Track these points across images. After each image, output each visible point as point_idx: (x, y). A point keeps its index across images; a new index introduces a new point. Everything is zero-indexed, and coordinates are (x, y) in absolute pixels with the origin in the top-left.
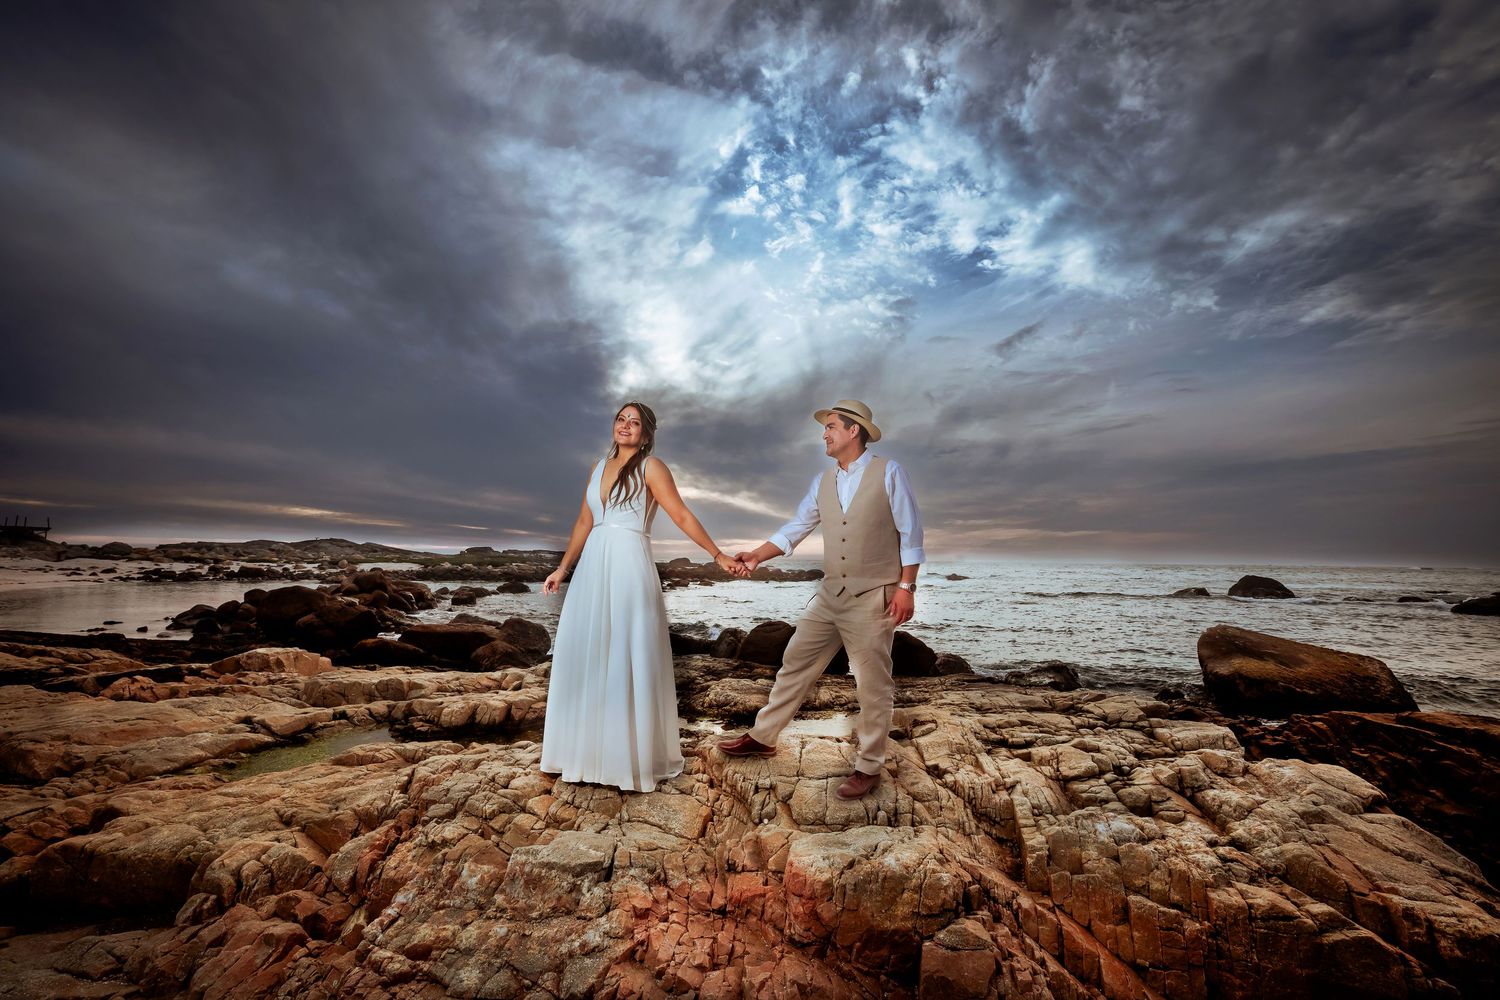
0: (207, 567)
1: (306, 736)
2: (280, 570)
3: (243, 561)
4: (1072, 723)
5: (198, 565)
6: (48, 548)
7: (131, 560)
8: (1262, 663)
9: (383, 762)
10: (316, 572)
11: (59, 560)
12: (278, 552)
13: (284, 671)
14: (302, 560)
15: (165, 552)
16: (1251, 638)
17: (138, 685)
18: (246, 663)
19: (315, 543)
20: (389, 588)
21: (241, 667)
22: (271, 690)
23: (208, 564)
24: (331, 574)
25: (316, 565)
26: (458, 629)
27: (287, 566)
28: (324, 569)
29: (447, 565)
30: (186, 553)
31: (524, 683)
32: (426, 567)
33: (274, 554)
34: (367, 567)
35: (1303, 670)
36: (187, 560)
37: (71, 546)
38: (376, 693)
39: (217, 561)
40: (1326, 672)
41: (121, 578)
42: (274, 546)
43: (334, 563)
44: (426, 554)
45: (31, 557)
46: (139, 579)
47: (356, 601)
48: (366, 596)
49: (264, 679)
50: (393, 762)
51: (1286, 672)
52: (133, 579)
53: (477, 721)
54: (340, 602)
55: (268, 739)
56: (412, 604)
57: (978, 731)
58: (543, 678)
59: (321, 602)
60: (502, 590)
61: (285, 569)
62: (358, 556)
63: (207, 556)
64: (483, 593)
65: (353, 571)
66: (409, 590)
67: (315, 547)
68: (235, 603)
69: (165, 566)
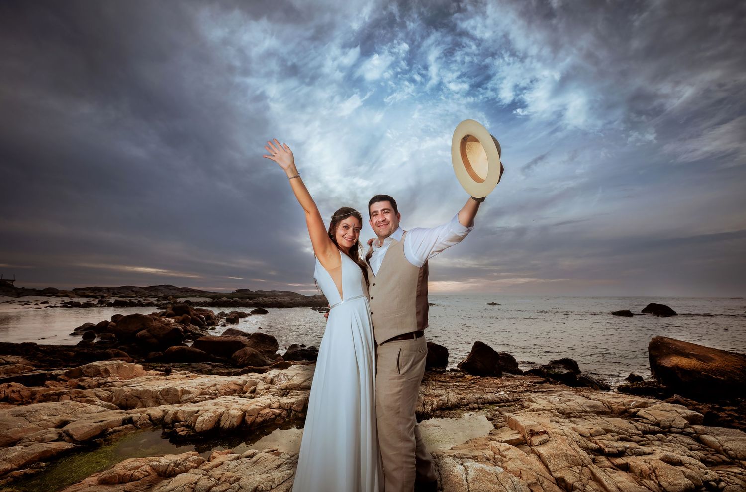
0: (97, 300)
1: (98, 440)
2: (136, 302)
3: (117, 297)
4: (637, 428)
5: (92, 299)
6: (14, 291)
7: (57, 297)
8: (689, 360)
9: (139, 479)
10: (156, 303)
11: (19, 297)
12: (136, 292)
13: (110, 376)
14: (148, 296)
15: (76, 292)
16: (679, 344)
17: (11, 388)
18: (86, 371)
19: (156, 287)
20: (192, 313)
21: (83, 373)
22: (95, 393)
23: (98, 298)
24: (163, 304)
25: (156, 299)
26: (226, 339)
27: (140, 300)
28: (160, 301)
29: (225, 299)
30: (87, 293)
31: (257, 388)
32: (214, 300)
33: (134, 293)
34: (182, 300)
35: (714, 364)
36: (87, 296)
37: (27, 289)
38: (160, 397)
39: (103, 297)
40: (727, 366)
41: (51, 307)
42: (134, 289)
43: (165, 298)
44: (214, 293)
45: (4, 295)
46: (60, 307)
47: (172, 321)
48: (178, 317)
49: (95, 382)
50: (148, 478)
51: (705, 365)
52: (57, 307)
53: (221, 426)
54: (164, 321)
55: (67, 446)
56: (204, 322)
57: (578, 440)
58: (269, 385)
59: (151, 323)
60: (253, 313)
61: (139, 302)
62: (178, 294)
63: (98, 294)
64: (243, 316)
65: (175, 303)
66: (202, 314)
67: (156, 289)
68: (106, 322)
69: (75, 300)
